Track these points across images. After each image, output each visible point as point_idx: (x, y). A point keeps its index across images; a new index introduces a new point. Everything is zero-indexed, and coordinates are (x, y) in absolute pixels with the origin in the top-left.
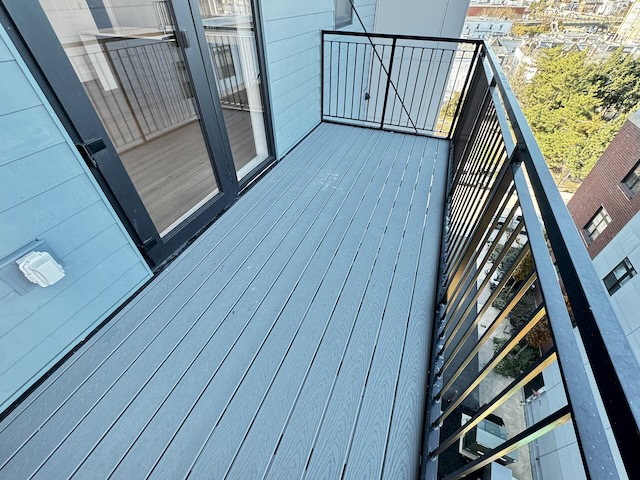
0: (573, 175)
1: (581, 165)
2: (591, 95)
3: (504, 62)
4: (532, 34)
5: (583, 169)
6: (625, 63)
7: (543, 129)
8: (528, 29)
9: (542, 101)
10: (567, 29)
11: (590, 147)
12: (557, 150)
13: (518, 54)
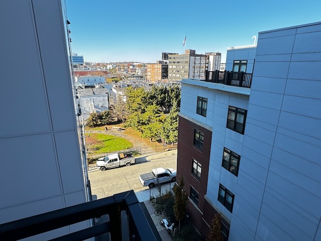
0: (168, 142)
1: (169, 136)
2: (154, 105)
3: (109, 95)
4: (116, 82)
5: (170, 138)
6: (158, 90)
7: (143, 124)
8: (113, 79)
9: (136, 110)
10: (129, 79)
11: (167, 127)
12: (155, 132)
13: (114, 90)
